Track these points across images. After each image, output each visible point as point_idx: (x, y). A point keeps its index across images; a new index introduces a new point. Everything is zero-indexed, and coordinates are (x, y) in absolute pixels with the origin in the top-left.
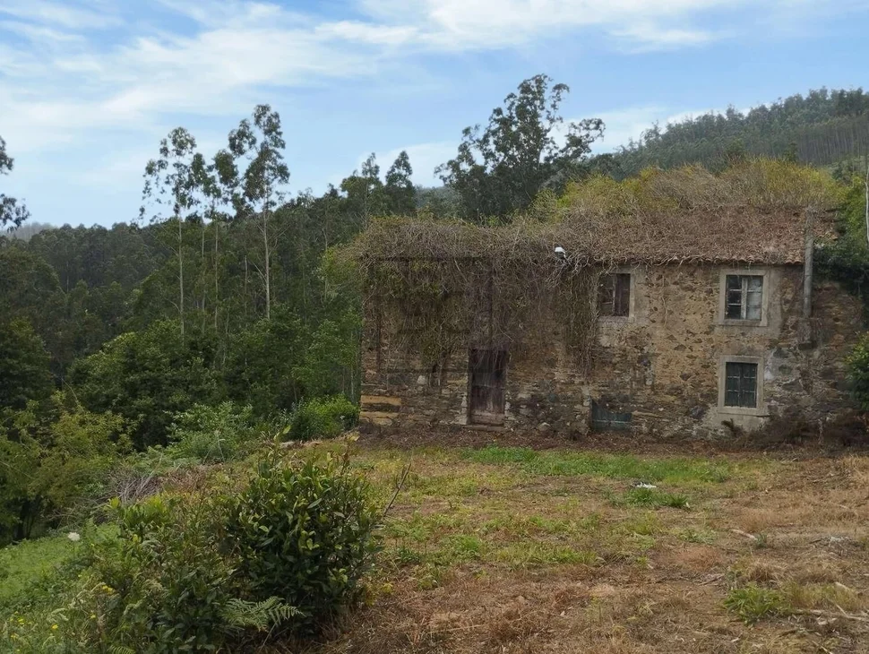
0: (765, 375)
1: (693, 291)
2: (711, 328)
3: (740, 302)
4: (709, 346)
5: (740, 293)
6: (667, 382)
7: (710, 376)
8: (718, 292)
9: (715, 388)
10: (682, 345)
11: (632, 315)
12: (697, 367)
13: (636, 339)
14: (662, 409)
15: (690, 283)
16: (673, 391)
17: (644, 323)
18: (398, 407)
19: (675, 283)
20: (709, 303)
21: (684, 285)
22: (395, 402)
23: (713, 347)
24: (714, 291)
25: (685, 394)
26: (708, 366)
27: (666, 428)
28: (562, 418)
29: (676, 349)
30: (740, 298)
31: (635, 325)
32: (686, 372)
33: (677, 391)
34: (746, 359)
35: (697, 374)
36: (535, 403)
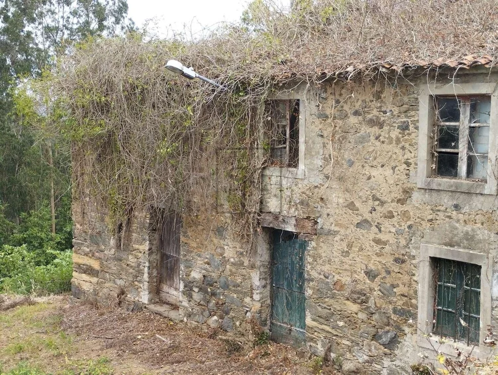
0: (494, 289)
1: (381, 126)
2: (407, 192)
3: (456, 147)
4: (405, 226)
5: (456, 129)
6: (346, 279)
7: (406, 278)
8: (417, 128)
9: (413, 301)
10: (366, 221)
11: (301, 166)
12: (389, 260)
13: (308, 205)
14: (341, 324)
15: (375, 112)
16: (355, 296)
17: (317, 179)
18: (98, 272)
19: (356, 113)
20: (403, 148)
21: (369, 116)
22: (96, 265)
23: (410, 227)
24: (411, 127)
25: (371, 303)
26: (403, 262)
27: (348, 355)
28: (232, 314)
29: (358, 225)
30: (456, 140)
31: (306, 182)
32: (371, 267)
33: (361, 297)
34: (460, 254)
35: (388, 272)
36: (206, 284)
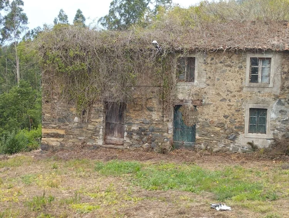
0: (271, 115)
1: (231, 67)
2: (241, 88)
3: (258, 74)
4: (240, 99)
5: (257, 68)
6: (215, 119)
7: (240, 116)
8: (246, 68)
9: (243, 123)
10: (224, 99)
11: (196, 81)
12: (233, 111)
13: (198, 95)
14: (213, 135)
15: (229, 62)
16: (219, 125)
17: (203, 86)
18: (64, 135)
19: (221, 62)
20: (240, 74)
21: (226, 64)
22: (62, 132)
23: (242, 99)
24: (243, 67)
25: (226, 126)
26: (239, 111)
27: (216, 146)
28: (156, 141)
29: (221, 100)
30: (258, 71)
31: (198, 87)
32: (226, 114)
33: (221, 125)
34: (261, 106)
35: (233, 115)
36: (141, 132)
